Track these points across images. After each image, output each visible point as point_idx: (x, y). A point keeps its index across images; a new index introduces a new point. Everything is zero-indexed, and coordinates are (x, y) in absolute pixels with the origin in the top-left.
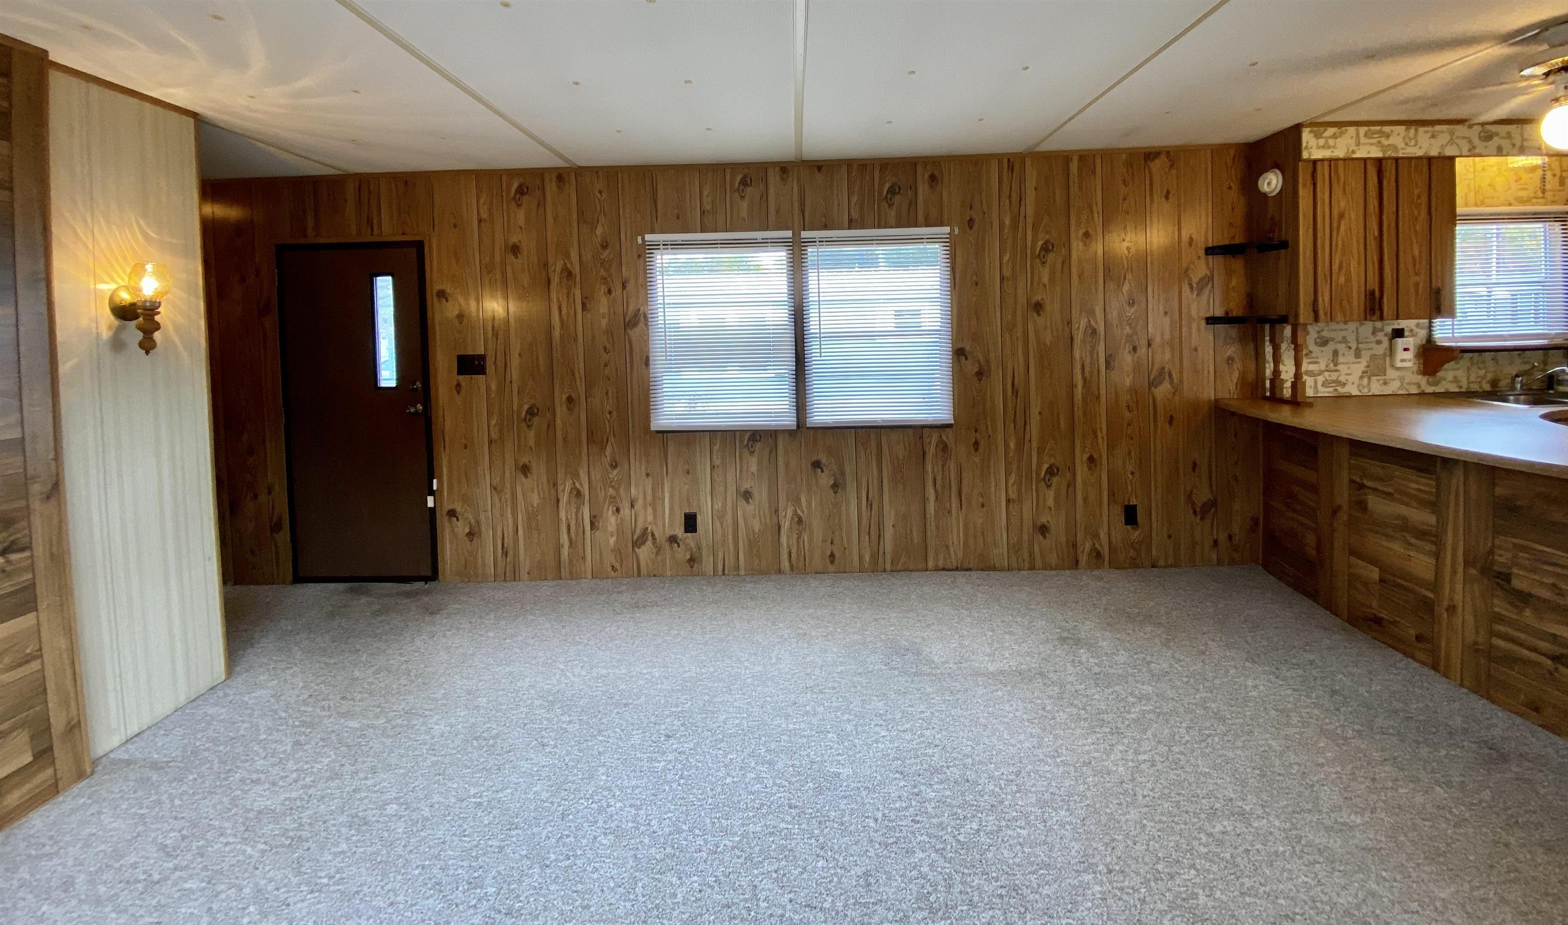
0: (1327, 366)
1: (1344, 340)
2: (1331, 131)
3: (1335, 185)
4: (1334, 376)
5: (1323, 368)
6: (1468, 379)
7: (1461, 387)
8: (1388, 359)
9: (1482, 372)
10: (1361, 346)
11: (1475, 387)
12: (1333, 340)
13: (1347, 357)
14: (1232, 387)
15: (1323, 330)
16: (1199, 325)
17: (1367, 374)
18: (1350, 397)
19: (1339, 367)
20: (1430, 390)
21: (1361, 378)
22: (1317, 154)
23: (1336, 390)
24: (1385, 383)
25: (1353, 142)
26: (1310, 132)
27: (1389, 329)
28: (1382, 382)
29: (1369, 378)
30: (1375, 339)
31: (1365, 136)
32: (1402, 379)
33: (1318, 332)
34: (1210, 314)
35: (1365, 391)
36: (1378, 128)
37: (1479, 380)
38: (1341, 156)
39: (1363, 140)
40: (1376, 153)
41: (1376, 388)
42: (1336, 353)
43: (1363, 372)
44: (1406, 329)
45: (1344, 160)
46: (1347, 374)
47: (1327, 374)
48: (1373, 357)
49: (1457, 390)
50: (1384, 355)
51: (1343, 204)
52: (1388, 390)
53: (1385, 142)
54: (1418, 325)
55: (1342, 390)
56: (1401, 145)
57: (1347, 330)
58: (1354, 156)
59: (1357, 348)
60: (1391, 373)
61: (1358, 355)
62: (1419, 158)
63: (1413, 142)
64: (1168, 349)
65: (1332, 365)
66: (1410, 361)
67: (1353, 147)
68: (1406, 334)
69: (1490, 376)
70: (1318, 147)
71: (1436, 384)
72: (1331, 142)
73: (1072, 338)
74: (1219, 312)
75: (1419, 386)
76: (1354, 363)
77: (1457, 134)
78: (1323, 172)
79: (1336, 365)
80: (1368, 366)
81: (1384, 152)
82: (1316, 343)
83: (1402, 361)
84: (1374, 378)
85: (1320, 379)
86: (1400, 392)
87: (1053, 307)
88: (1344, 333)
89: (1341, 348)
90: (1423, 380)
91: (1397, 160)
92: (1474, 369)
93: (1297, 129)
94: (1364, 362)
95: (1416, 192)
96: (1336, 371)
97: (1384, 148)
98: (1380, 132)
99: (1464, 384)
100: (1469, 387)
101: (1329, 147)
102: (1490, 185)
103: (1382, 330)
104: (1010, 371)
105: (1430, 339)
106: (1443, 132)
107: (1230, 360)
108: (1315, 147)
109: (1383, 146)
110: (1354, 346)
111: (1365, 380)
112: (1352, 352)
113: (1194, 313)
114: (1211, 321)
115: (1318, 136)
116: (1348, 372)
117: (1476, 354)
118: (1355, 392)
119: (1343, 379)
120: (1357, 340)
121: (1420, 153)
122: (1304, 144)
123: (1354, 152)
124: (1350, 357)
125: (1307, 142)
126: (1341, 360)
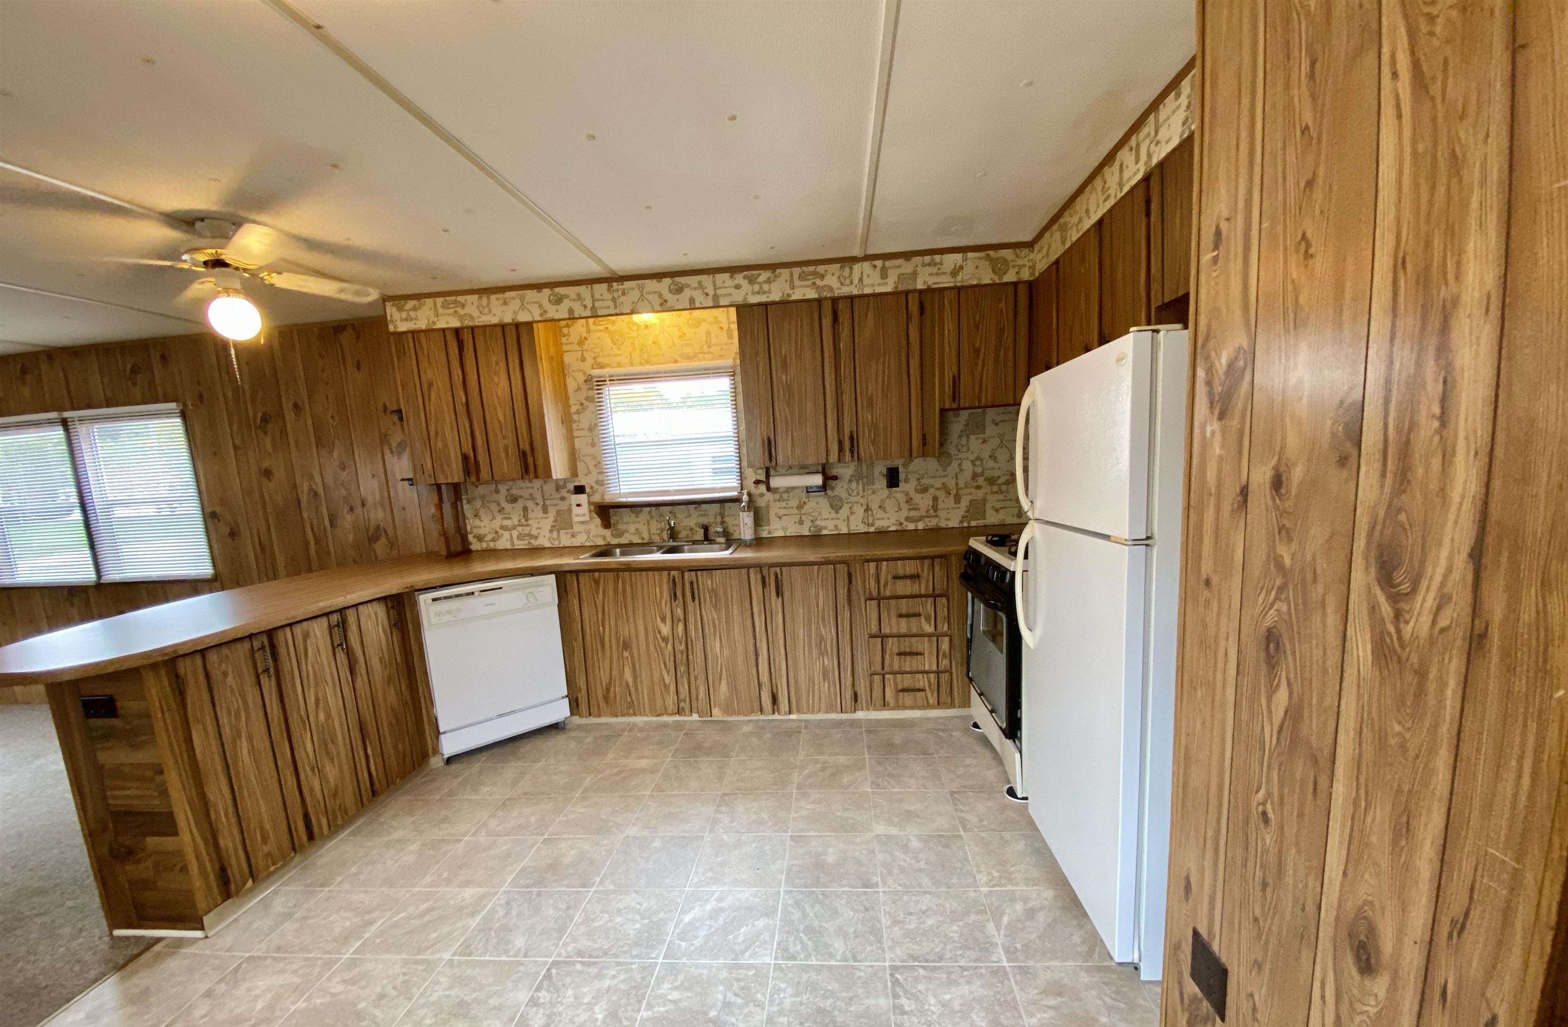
0: (520, 521)
1: (532, 497)
2: (411, 304)
3: (420, 356)
4: (526, 530)
5: (516, 522)
6: (649, 531)
7: (643, 539)
10: (548, 502)
12: (521, 497)
13: (536, 513)
15: (511, 488)
16: (403, 486)
17: (556, 528)
18: (544, 548)
19: (530, 522)
21: (551, 531)
22: (403, 327)
23: (530, 543)
24: (573, 536)
25: (432, 313)
26: (393, 305)
27: (571, 486)
28: (570, 535)
29: (558, 532)
30: (559, 496)
31: (442, 307)
32: (588, 532)
33: (508, 490)
35: (556, 544)
36: (453, 298)
37: (658, 532)
38: (424, 328)
39: (441, 311)
40: (454, 323)
41: (565, 541)
42: (525, 509)
43: (552, 526)
45: (424, 331)
46: (537, 528)
47: (520, 528)
48: (559, 512)
49: (640, 541)
50: (569, 510)
51: (430, 373)
52: (578, 543)
53: (461, 312)
55: (535, 543)
56: (475, 313)
57: (533, 488)
58: (435, 327)
59: (544, 504)
60: (577, 527)
61: (545, 510)
62: (495, 326)
63: (489, 311)
64: (380, 509)
65: (523, 521)
66: (584, 515)
67: (433, 319)
68: (587, 490)
70: (402, 320)
71: (620, 535)
72: (413, 314)
73: (299, 501)
75: (604, 539)
76: (542, 518)
77: (526, 300)
79: (527, 520)
80: (556, 521)
81: (462, 322)
82: (507, 501)
83: (577, 515)
84: (562, 532)
85: (515, 533)
86: (587, 544)
87: (280, 474)
88: (530, 491)
89: (530, 504)
90: (606, 532)
91: (473, 329)
94: (552, 514)
95: (496, 358)
96: (528, 525)
97: (461, 318)
98: (456, 302)
99: (646, 535)
100: (650, 539)
101: (411, 320)
102: (654, 342)
103: (565, 486)
104: (255, 531)
106: (514, 298)
108: (399, 320)
109: (459, 316)
110: (541, 503)
111: (555, 533)
112: (540, 507)
113: (398, 475)
115: (400, 309)
116: (539, 526)
117: (654, 509)
118: (548, 545)
119: (534, 532)
120: (543, 496)
121: (495, 321)
122: (389, 318)
123: (434, 323)
124: (538, 512)
125: (391, 316)
126: (531, 515)
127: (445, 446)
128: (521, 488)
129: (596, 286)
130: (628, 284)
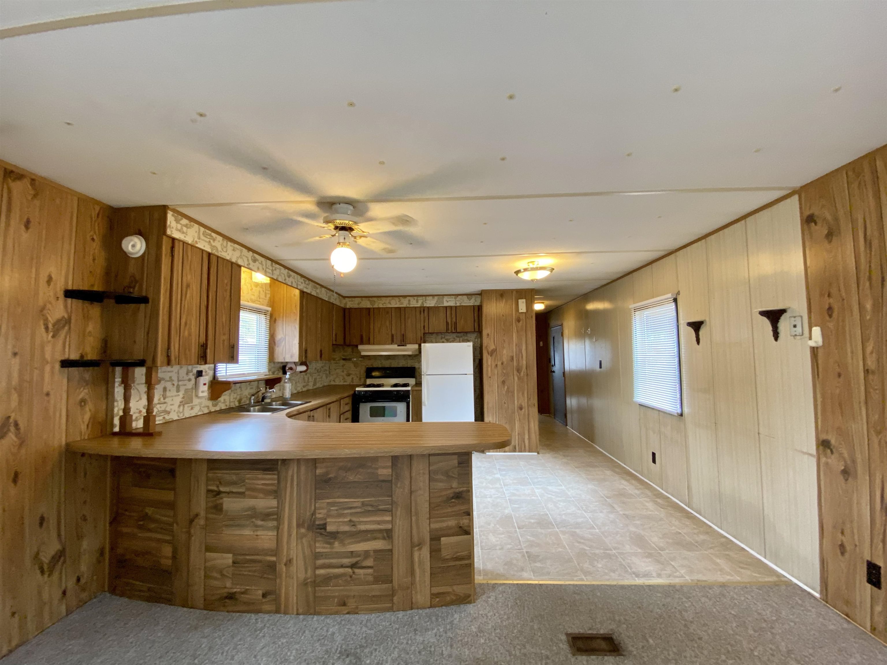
0: (159, 400)
1: (171, 380)
2: (185, 221)
3: (185, 262)
4: (164, 407)
7: (226, 406)
8: (194, 391)
9: (235, 396)
10: (180, 383)
11: (233, 405)
12: (164, 379)
13: (171, 392)
14: (84, 427)
16: (53, 368)
17: (182, 404)
18: (173, 421)
19: (166, 400)
20: (213, 409)
21: (179, 406)
22: (176, 235)
23: (164, 418)
24: (193, 408)
25: (196, 235)
26: (172, 215)
27: (195, 371)
28: (190, 408)
29: (184, 406)
30: (187, 378)
31: (203, 234)
32: (200, 405)
34: (66, 357)
35: (181, 416)
36: (210, 232)
37: (234, 400)
38: (190, 242)
39: (202, 237)
40: (208, 249)
41: (188, 413)
42: (165, 389)
43: (180, 402)
44: (204, 371)
45: (191, 246)
46: (171, 405)
47: (159, 406)
48: (186, 391)
49: (225, 408)
50: (192, 389)
51: (189, 277)
52: (193, 413)
53: (213, 243)
54: (209, 368)
55: (168, 417)
56: (220, 249)
57: (172, 371)
58: (197, 245)
59: (178, 385)
60: (196, 401)
61: (178, 390)
62: (227, 260)
63: (225, 250)
65: (162, 399)
66: (206, 392)
67: (196, 239)
68: (204, 373)
69: (238, 397)
70: (177, 230)
71: (216, 405)
72: (185, 229)
74: (74, 356)
75: (208, 408)
76: (176, 396)
77: (243, 253)
78: (178, 250)
79: (164, 399)
80: (183, 398)
81: (212, 250)
83: (202, 392)
84: (186, 406)
86: (200, 413)
88: (170, 374)
89: (169, 385)
90: (210, 403)
91: (218, 257)
92: (232, 394)
93: (163, 209)
94: (181, 394)
95: (226, 281)
96: (165, 403)
97: (213, 247)
98: (210, 235)
99: (228, 404)
100: (230, 405)
101: (183, 233)
103: (192, 371)
105: (214, 377)
106: (238, 249)
107: (83, 402)
108: (175, 228)
109: (211, 245)
110: (176, 383)
111: (182, 407)
112: (175, 388)
113: (48, 356)
114: (66, 364)
115: (177, 221)
116: (172, 403)
118: (176, 418)
119: (168, 409)
120: (178, 379)
121: (228, 258)
122: (168, 223)
123: (196, 242)
124: (173, 392)
125: (170, 222)
126: (168, 394)
127: (190, 335)
128: (164, 372)
129: (268, 261)
130: (278, 266)
